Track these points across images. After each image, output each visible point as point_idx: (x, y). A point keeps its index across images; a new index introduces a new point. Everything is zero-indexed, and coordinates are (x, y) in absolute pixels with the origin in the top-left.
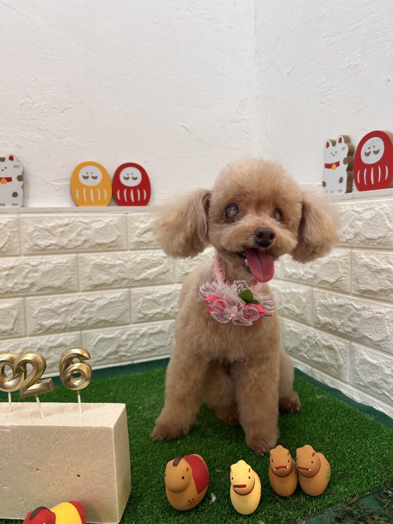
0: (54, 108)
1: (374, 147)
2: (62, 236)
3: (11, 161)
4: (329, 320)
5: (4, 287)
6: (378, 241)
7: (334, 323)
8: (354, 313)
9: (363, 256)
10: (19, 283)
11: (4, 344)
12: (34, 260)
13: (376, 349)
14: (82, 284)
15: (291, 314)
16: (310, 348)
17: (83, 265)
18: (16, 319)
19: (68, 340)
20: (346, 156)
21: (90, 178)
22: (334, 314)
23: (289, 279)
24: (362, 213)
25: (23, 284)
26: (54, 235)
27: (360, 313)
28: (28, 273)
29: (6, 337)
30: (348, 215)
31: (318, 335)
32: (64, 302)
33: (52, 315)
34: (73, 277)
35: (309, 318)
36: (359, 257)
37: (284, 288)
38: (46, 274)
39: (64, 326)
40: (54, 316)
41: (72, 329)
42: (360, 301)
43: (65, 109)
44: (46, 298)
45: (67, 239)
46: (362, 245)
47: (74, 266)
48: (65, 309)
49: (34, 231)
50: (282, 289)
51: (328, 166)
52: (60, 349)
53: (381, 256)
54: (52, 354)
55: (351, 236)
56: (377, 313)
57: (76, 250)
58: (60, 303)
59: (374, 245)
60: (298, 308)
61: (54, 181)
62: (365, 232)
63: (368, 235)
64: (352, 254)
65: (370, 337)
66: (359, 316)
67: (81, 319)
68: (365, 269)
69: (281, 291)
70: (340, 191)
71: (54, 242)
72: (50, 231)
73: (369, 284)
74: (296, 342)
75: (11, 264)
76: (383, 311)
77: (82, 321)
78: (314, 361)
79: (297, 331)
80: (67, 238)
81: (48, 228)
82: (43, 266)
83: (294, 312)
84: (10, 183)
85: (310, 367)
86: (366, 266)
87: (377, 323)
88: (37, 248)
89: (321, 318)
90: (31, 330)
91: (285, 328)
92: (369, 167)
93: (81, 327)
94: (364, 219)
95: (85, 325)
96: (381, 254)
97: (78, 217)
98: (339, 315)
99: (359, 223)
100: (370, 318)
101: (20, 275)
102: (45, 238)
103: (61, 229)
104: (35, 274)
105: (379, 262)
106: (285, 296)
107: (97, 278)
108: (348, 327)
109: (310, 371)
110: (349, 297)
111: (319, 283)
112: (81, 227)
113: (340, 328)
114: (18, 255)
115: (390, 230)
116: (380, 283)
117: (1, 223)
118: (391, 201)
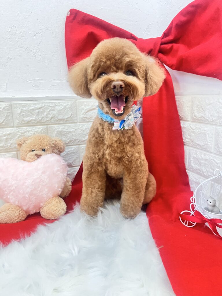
0: (30, 33)
2: (38, 115)
5: (5, 146)
7: (202, 169)
8: (215, 165)
10: (13, 143)
12: (22, 130)
17: (51, 132)
22: (202, 164)
25: (15, 144)
26: (33, 114)
27: (219, 165)
28: (18, 137)
30: (215, 105)
36: (220, 131)
42: (219, 158)
43: (36, 34)
47: (46, 132)
49: (21, 112)
55: (216, 118)
57: (46, 123)
61: (32, 80)
64: (216, 129)
71: (34, 119)
72: (31, 112)
75: (8, 132)
80: (41, 116)
81: (30, 110)
82: (27, 133)
88: (24, 122)
89: (194, 165)
97: (47, 103)
98: (205, 165)
101: (14, 138)
102: (28, 116)
103: (37, 111)
110: (212, 155)
111: (194, 145)
112: (49, 109)
113: (205, 173)
114: (13, 127)
117: (1, 108)
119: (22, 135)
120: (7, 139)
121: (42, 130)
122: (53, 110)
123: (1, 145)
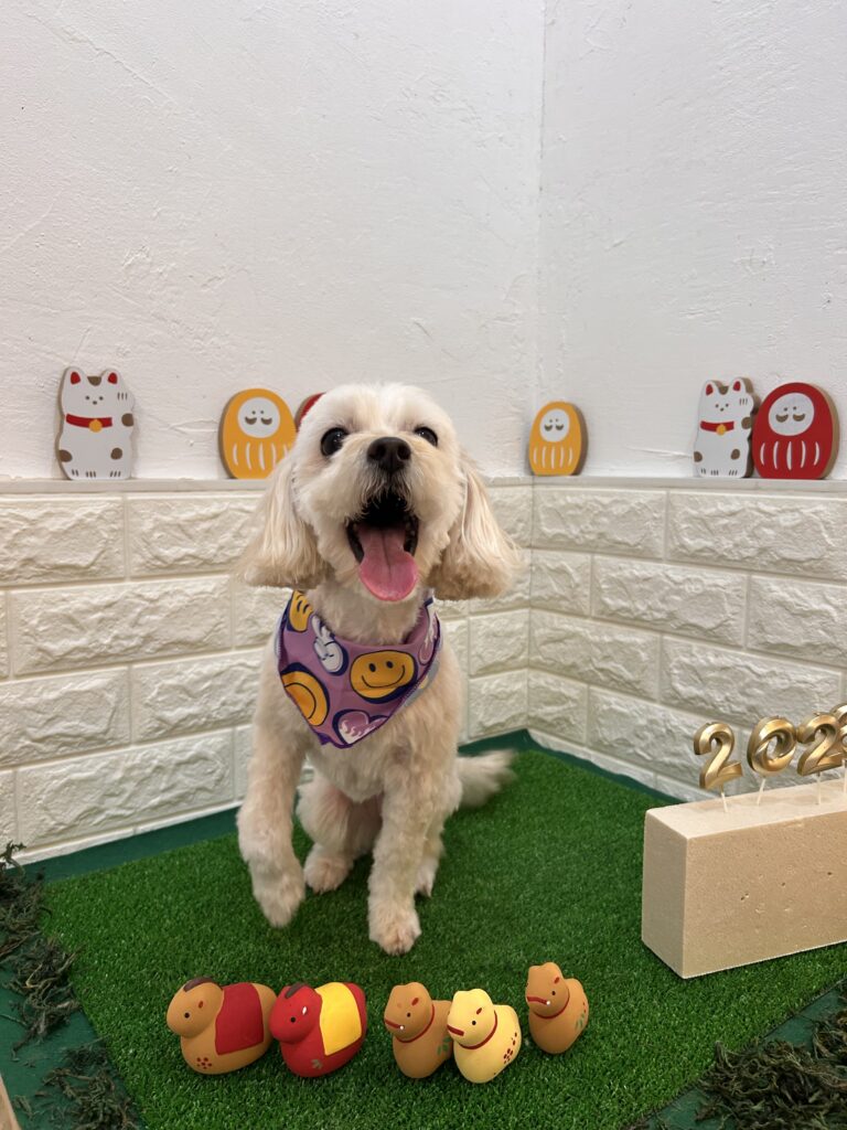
0: (191, 276)
1: (795, 408)
2: (206, 538)
3: (111, 384)
4: (700, 693)
5: (94, 644)
6: (806, 564)
7: (710, 697)
8: (753, 681)
9: (774, 587)
10: (123, 636)
11: (90, 762)
12: (152, 589)
14: (239, 633)
15: (613, 680)
16: (654, 741)
17: (240, 597)
18: (115, 710)
19: (210, 747)
20: (748, 415)
21: (259, 422)
22: (711, 682)
23: (610, 618)
24: (774, 516)
25: (130, 637)
26: (190, 537)
27: (764, 680)
28: (140, 615)
29: (94, 747)
30: (746, 517)
31: (673, 718)
32: (206, 670)
33: (181, 699)
34: (223, 620)
35: (653, 687)
36: (765, 588)
37: (598, 632)
38: (173, 616)
39: (204, 719)
40: (186, 700)
41: (218, 724)
42: (764, 662)
43: (210, 280)
44: (170, 665)
45: (216, 546)
46: (773, 569)
47: (225, 597)
48: (207, 685)
49: (154, 529)
50: (592, 634)
51: (708, 427)
52: (196, 765)
53: (809, 589)
54: (180, 776)
55: (751, 552)
56: (799, 682)
57: (229, 567)
58: (199, 673)
59: (796, 571)
60: (630, 671)
61: (186, 425)
62: (781, 548)
63: (787, 554)
64: (750, 582)
66: (761, 686)
67: (235, 703)
68: (778, 608)
69: (591, 638)
70: (731, 473)
71: (192, 551)
72: (183, 530)
73: (787, 634)
74: (623, 729)
75: (108, 599)
76: (810, 678)
77: (237, 708)
78: (661, 762)
79: (625, 710)
80: (215, 542)
81: (182, 523)
82: (168, 599)
83: (621, 677)
84: (107, 429)
85: (652, 774)
86: (782, 604)
87: (799, 697)
88: (159, 563)
89: (680, 688)
90: (142, 731)
91: (596, 705)
92: (784, 440)
93: (234, 720)
94: (779, 526)
95: (242, 714)
96: (810, 586)
97: (236, 500)
98: (721, 684)
99: (770, 532)
100: (784, 690)
101: (124, 619)
102: (175, 542)
103: (205, 525)
104: (153, 617)
105: (807, 598)
106: (599, 648)
107: (267, 620)
108: (738, 704)
109: (651, 780)
110: (743, 653)
111: (680, 628)
112: (242, 521)
113: (723, 706)
114: (121, 579)
115: (829, 549)
116: (807, 634)
117: (91, 515)
118: (833, 502)
119: (152, 605)
120: (101, 620)
121: (215, 589)
123: (82, 642)
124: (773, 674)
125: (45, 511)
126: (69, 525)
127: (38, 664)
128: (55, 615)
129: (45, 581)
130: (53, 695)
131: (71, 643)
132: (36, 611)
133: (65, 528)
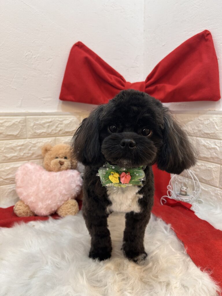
0: (44, 58)
2: (48, 128)
5: (19, 155)
6: (211, 135)
8: (197, 167)
9: (202, 141)
10: (26, 153)
12: (34, 141)
13: (207, 184)
24: (203, 121)
25: (28, 153)
26: (44, 127)
27: (199, 167)
28: (31, 148)
36: (200, 141)
38: (40, 148)
42: (200, 162)
43: (49, 59)
45: (51, 130)
46: (202, 136)
47: (54, 143)
49: (34, 125)
53: (212, 141)
55: (197, 131)
56: (208, 167)
57: (55, 135)
59: (208, 136)
61: (43, 98)
62: (204, 130)
63: (206, 132)
64: (197, 140)
65: (204, 178)
66: (199, 169)
68: (203, 147)
71: (44, 131)
72: (42, 125)
73: (206, 154)
75: (22, 143)
76: (211, 166)
82: (38, 144)
86: (204, 146)
87: (208, 172)
88: (36, 134)
94: (204, 124)
96: (211, 141)
97: (56, 118)
99: (201, 125)
100: (204, 170)
101: (27, 149)
102: (40, 129)
103: (48, 124)
104: (35, 148)
105: (211, 144)
112: (58, 123)
114: (26, 138)
115: (217, 130)
116: (211, 154)
117: (17, 122)
118: (218, 117)
119: (34, 145)
120: (20, 149)
121: (51, 141)
122: (61, 124)
123: (15, 154)
124: (202, 165)
125: (5, 120)
126: (11, 124)
127: (4, 160)
128: (8, 147)
129: (5, 138)
130: (8, 168)
131: (13, 155)
132: (3, 146)
133: (10, 125)
